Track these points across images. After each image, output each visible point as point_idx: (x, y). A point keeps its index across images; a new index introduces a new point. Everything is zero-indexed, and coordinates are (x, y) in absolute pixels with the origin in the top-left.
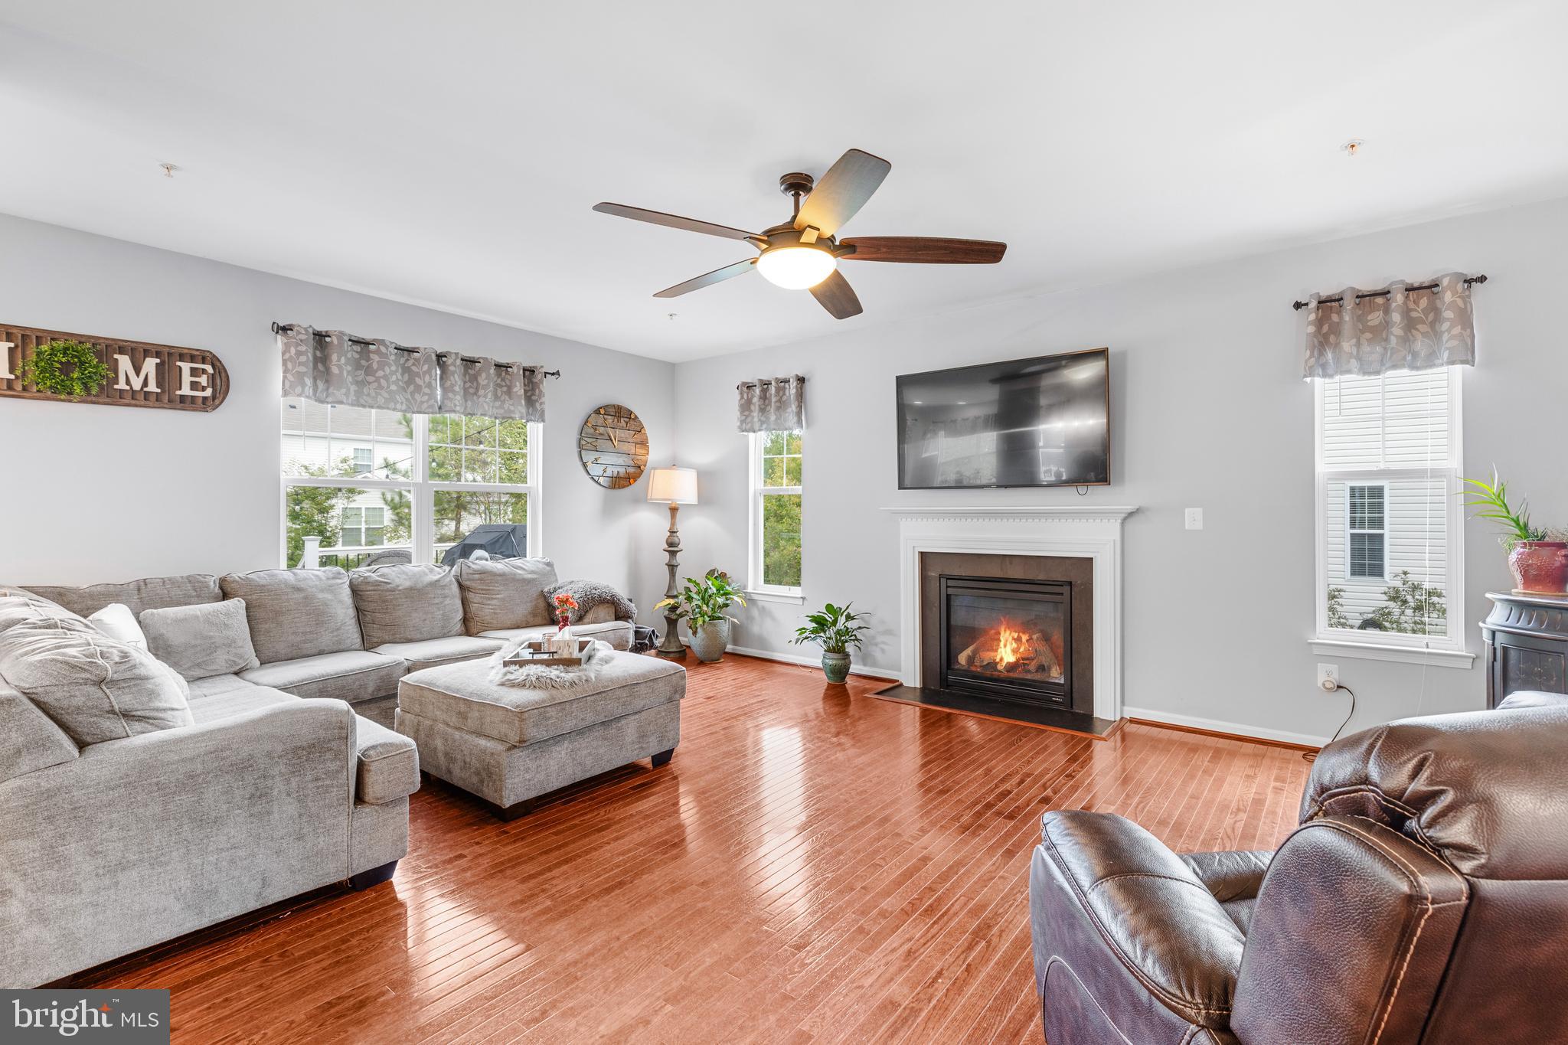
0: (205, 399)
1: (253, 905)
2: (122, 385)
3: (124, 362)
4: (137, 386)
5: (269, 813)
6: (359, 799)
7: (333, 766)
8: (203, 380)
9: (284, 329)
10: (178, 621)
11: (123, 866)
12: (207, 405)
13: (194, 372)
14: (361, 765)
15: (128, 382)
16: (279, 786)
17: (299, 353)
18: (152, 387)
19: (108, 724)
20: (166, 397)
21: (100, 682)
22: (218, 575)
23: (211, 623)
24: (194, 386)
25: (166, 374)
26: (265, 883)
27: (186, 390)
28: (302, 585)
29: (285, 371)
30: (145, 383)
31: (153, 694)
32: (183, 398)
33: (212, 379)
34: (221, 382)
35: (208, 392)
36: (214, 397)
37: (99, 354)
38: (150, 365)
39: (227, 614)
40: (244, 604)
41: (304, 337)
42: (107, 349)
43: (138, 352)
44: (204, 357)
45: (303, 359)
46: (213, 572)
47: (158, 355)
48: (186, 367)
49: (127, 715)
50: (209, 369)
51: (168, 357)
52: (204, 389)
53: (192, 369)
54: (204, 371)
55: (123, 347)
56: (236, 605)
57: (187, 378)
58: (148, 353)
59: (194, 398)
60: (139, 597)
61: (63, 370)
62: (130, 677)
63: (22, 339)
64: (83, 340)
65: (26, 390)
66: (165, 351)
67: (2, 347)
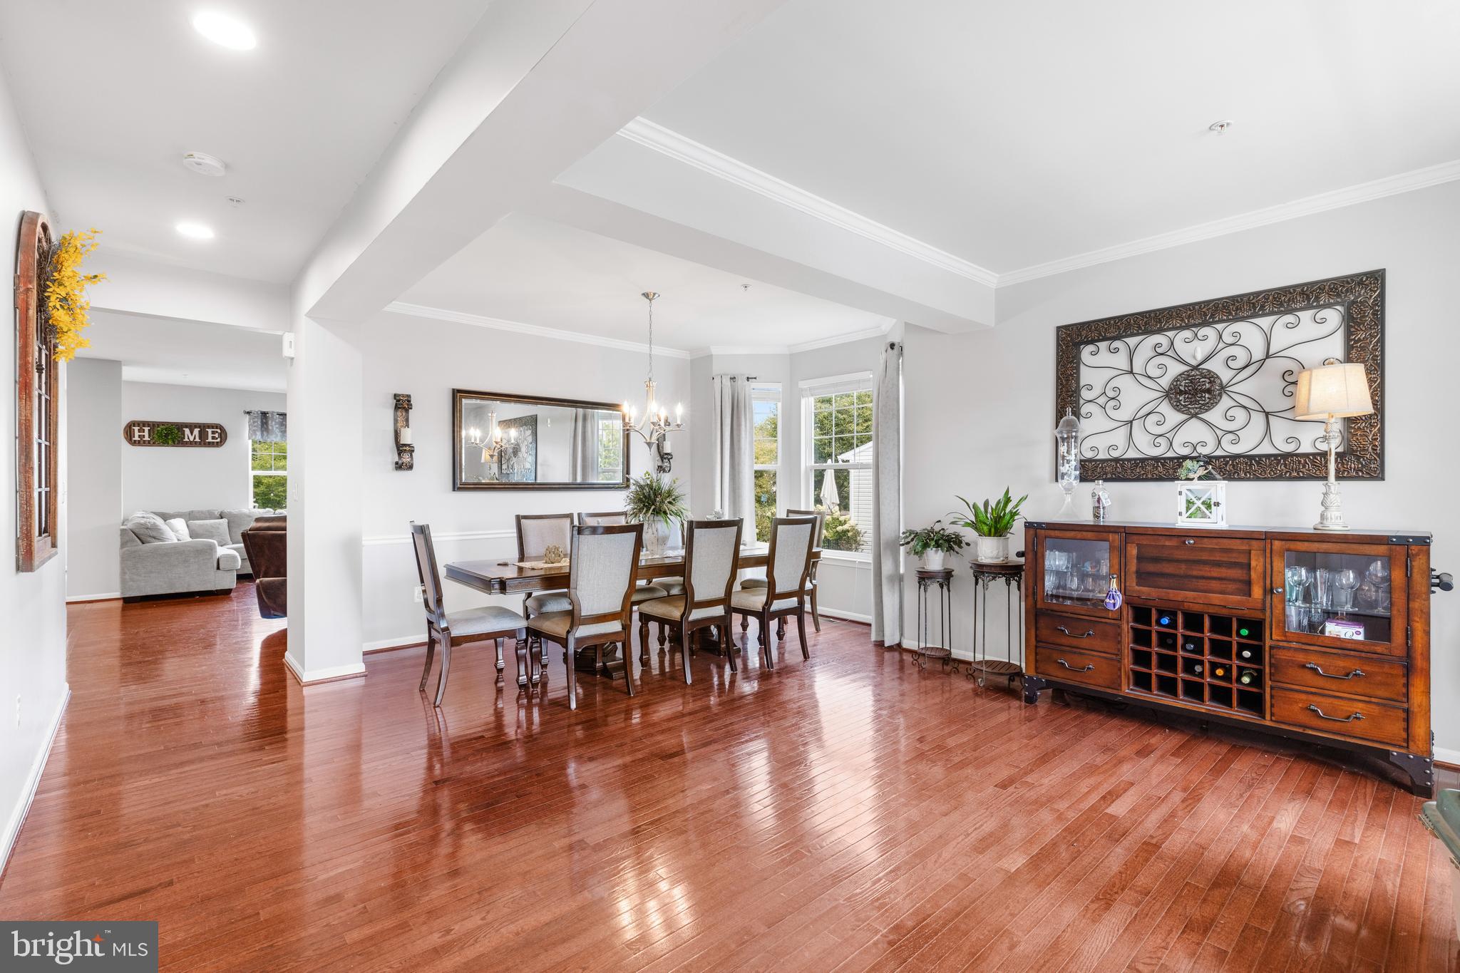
0: (218, 442)
1: (185, 591)
2: (186, 439)
3: (187, 431)
4: (192, 440)
5: (189, 566)
6: (218, 568)
7: (208, 557)
8: (217, 435)
9: (249, 413)
10: (201, 526)
11: (151, 572)
12: (218, 444)
13: (213, 433)
14: (218, 560)
15: (188, 438)
16: (192, 560)
17: (254, 422)
18: (197, 440)
19: (149, 539)
20: (203, 442)
22: (220, 511)
23: (213, 527)
24: (213, 438)
25: (203, 435)
26: (189, 585)
27: (210, 440)
28: (251, 515)
29: (250, 429)
30: (195, 438)
31: (162, 534)
32: (209, 442)
33: (220, 435)
34: (223, 436)
35: (219, 440)
36: (221, 442)
37: (178, 429)
38: (196, 431)
39: (220, 524)
40: (227, 521)
41: (256, 415)
42: (180, 427)
43: (192, 427)
44: (217, 426)
45: (256, 424)
46: (217, 507)
47: (200, 427)
48: (210, 431)
49: (154, 538)
50: (219, 431)
51: (203, 428)
52: (217, 439)
54: (217, 432)
55: (187, 425)
56: (225, 521)
57: (210, 435)
58: (196, 427)
59: (213, 442)
60: (189, 516)
61: (166, 435)
62: (155, 528)
63: (153, 426)
64: (172, 424)
65: (154, 443)
66: (202, 425)
67: (146, 429)
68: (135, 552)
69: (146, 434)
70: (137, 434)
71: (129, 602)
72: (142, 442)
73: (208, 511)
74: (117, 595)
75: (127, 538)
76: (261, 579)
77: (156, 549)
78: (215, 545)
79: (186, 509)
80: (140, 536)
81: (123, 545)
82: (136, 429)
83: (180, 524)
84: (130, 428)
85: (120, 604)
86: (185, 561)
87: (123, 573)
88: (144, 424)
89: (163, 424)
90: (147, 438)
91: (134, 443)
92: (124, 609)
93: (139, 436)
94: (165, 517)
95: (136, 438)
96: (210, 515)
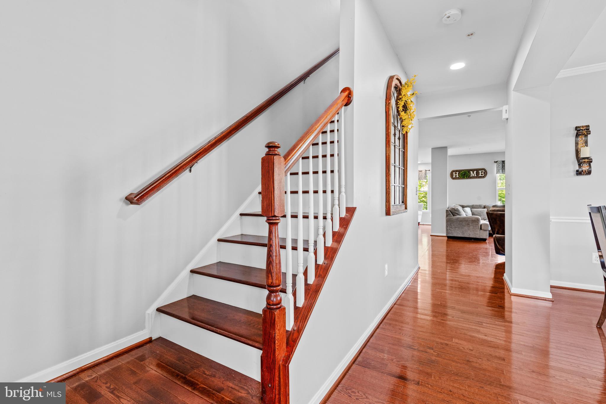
0: (483, 176)
1: (468, 236)
2: (471, 176)
3: (472, 172)
4: (473, 176)
5: (470, 227)
6: (481, 229)
7: (477, 224)
8: (483, 173)
9: (496, 162)
10: (476, 211)
11: (456, 227)
12: (483, 177)
13: (482, 172)
14: (481, 225)
15: (472, 175)
16: (471, 224)
17: (499, 166)
18: (475, 176)
19: (456, 214)
20: (478, 177)
21: (455, 210)
23: (481, 212)
24: (482, 174)
25: (478, 173)
26: (470, 235)
27: (480, 175)
29: (497, 169)
30: (474, 175)
31: (460, 213)
32: (480, 176)
33: (484, 173)
34: (486, 172)
35: (484, 175)
36: (485, 176)
38: (475, 172)
39: (484, 211)
40: (487, 209)
41: (500, 162)
42: (469, 171)
43: (473, 170)
44: (483, 169)
45: (499, 167)
46: (484, 204)
47: (476, 170)
48: (480, 171)
49: (457, 214)
50: (484, 171)
51: (477, 170)
52: (483, 175)
53: (481, 172)
54: (483, 172)
55: (471, 170)
57: (480, 173)
58: (475, 170)
59: (482, 176)
60: (472, 207)
61: (464, 175)
62: (457, 210)
63: (459, 171)
64: (466, 170)
65: (460, 178)
67: (457, 173)
68: (450, 219)
69: (457, 175)
70: (454, 175)
71: (449, 238)
72: (456, 178)
73: (479, 205)
74: (445, 235)
75: (448, 214)
76: (496, 235)
77: (458, 218)
78: (479, 219)
79: (471, 204)
80: (453, 213)
81: (447, 216)
82: (454, 173)
83: (468, 210)
84: (452, 172)
85: (446, 238)
86: (468, 224)
87: (447, 227)
88: (457, 171)
89: (463, 170)
90: (457, 176)
91: (453, 179)
92: (448, 240)
93: (455, 176)
94: (463, 207)
96: (479, 207)
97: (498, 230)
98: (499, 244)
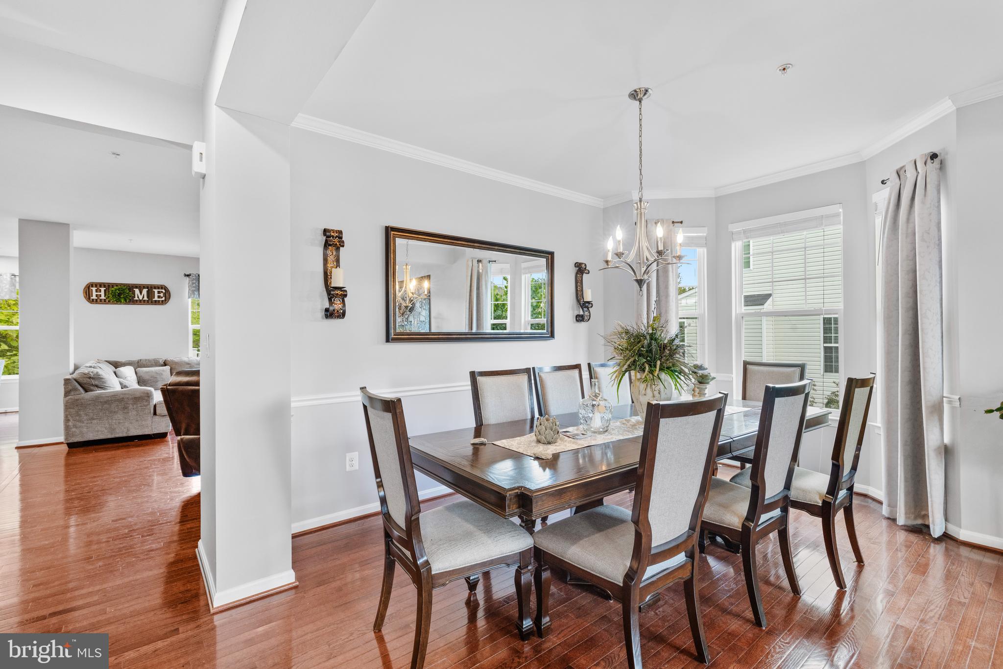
0: (162, 301)
1: (125, 435)
2: (136, 298)
3: (137, 291)
4: (141, 298)
6: (155, 413)
8: (162, 295)
9: (188, 276)
10: (147, 372)
12: (163, 303)
13: (159, 292)
15: (138, 297)
17: (193, 283)
18: (146, 298)
19: (92, 388)
20: (150, 301)
21: (90, 378)
22: (165, 359)
23: (157, 373)
24: (159, 297)
25: (150, 294)
26: (128, 430)
27: (156, 298)
28: (190, 362)
29: (189, 290)
30: (143, 297)
31: (105, 382)
32: (156, 301)
33: (165, 295)
34: (167, 295)
35: (163, 299)
36: (165, 300)
37: (130, 290)
38: (145, 291)
39: (163, 371)
40: (169, 368)
41: (194, 278)
42: (131, 288)
43: (141, 287)
44: (162, 287)
45: (194, 285)
46: (162, 357)
47: (148, 288)
48: (156, 291)
49: (97, 386)
50: (164, 291)
51: (150, 288)
52: (162, 298)
53: (158, 291)
54: (162, 292)
55: (136, 286)
56: (168, 368)
57: (156, 295)
58: (144, 287)
59: (159, 301)
60: (137, 365)
61: (119, 295)
62: (97, 377)
63: (108, 286)
64: (124, 285)
65: (109, 301)
66: (150, 286)
67: (103, 289)
68: (77, 400)
69: (102, 293)
70: (94, 293)
71: (71, 445)
72: (99, 301)
73: (154, 360)
74: (62, 439)
75: (70, 388)
76: (183, 437)
77: (98, 397)
78: (151, 392)
79: (135, 358)
80: (83, 386)
81: (67, 394)
82: (94, 289)
83: (128, 373)
84: (89, 288)
85: (65, 448)
86: (125, 408)
87: (67, 420)
88: (101, 285)
89: (117, 285)
90: (103, 297)
91: (91, 302)
92: (69, 454)
93: (97, 295)
94: (116, 365)
95: (94, 297)
96: (156, 363)
97: (188, 426)
98: (189, 457)
